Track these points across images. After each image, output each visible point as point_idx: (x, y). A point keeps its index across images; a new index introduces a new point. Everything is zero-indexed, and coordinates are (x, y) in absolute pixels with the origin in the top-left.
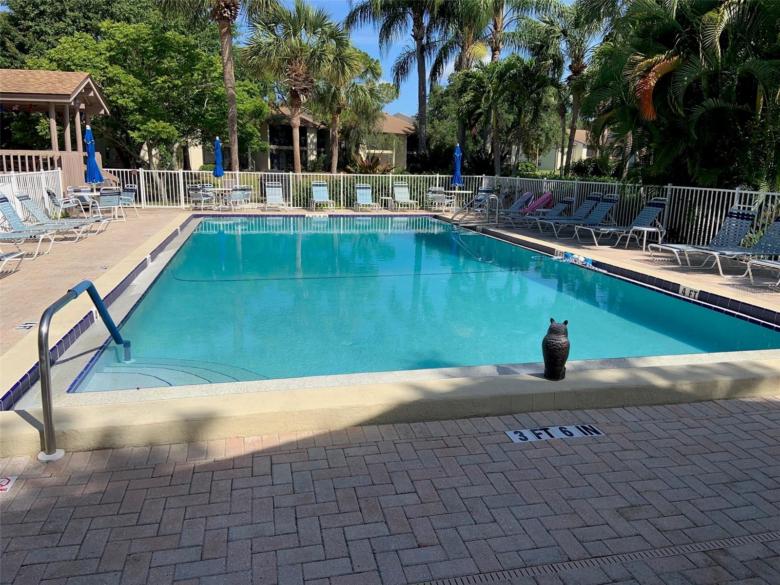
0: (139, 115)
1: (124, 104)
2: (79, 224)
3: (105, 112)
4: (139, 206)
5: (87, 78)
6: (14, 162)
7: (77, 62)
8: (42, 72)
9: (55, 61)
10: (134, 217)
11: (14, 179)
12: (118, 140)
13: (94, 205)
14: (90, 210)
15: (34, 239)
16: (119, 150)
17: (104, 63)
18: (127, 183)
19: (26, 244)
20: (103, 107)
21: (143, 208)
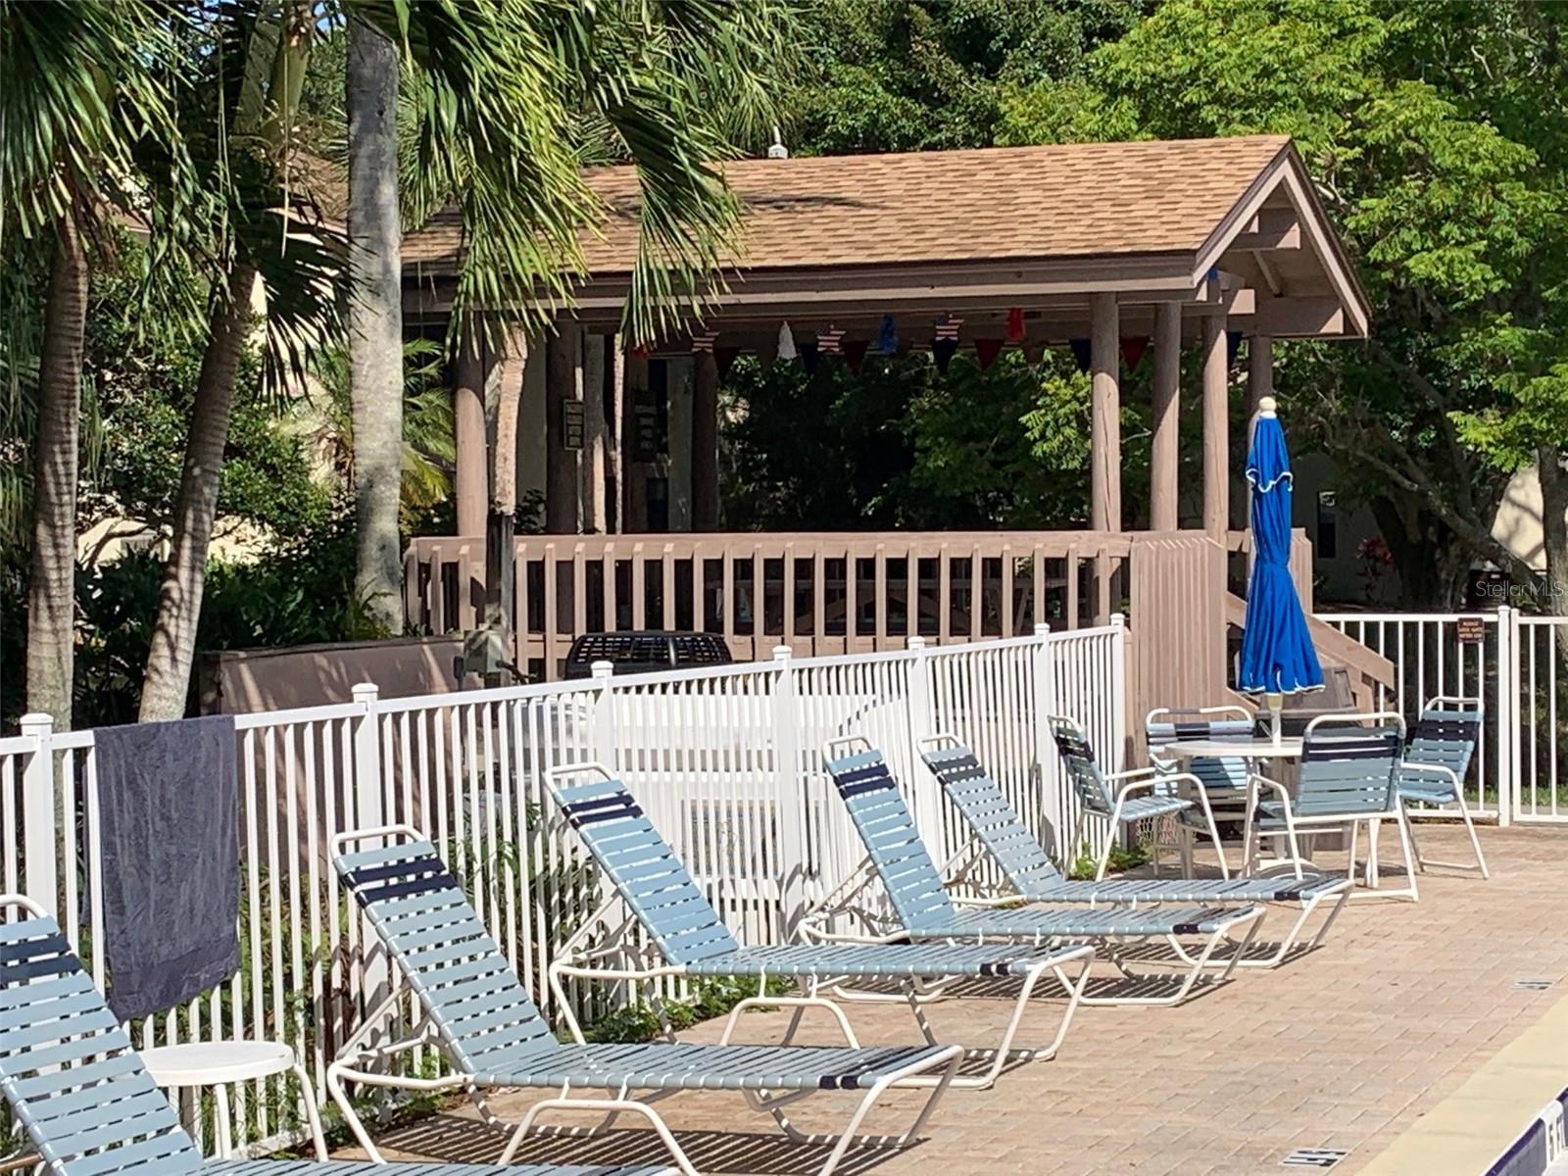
0: (1512, 323)
1: (1439, 274)
2: (1198, 908)
3: (1349, 322)
4: (1482, 813)
5: (1275, 162)
6: (921, 592)
7: (1230, 84)
8: (1074, 151)
9: (1129, 90)
10: (1464, 874)
11: (919, 677)
12: (1395, 459)
13: (1267, 805)
14: (1248, 833)
15: (998, 982)
16: (1385, 511)
17: (1356, 77)
18: (1430, 692)
19: (953, 1003)
20: (1335, 300)
21: (1504, 823)
